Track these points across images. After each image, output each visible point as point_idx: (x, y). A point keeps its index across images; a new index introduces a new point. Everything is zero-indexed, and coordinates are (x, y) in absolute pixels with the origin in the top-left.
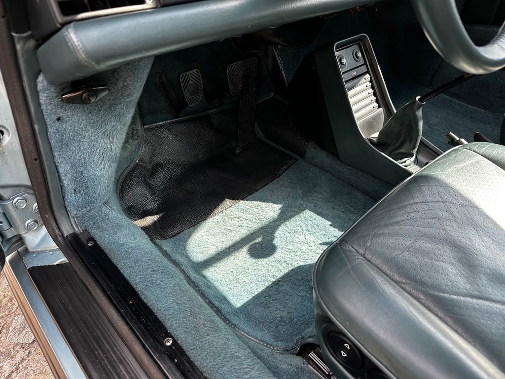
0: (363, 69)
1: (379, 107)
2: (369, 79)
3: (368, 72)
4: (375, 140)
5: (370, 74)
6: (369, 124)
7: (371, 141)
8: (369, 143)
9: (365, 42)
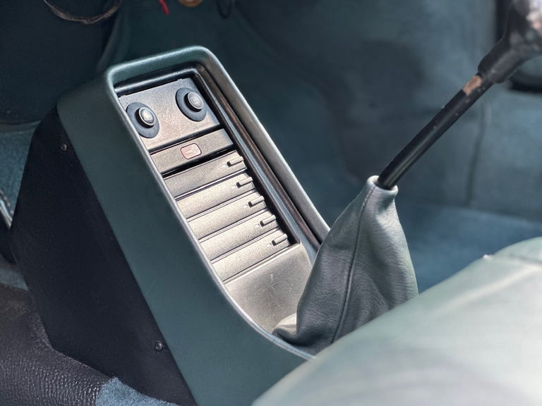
0: (220, 140)
1: (292, 241)
2: (243, 165)
3: (235, 147)
4: (292, 331)
5: (241, 153)
6: (270, 290)
7: (281, 334)
8: (280, 342)
9: (209, 67)
